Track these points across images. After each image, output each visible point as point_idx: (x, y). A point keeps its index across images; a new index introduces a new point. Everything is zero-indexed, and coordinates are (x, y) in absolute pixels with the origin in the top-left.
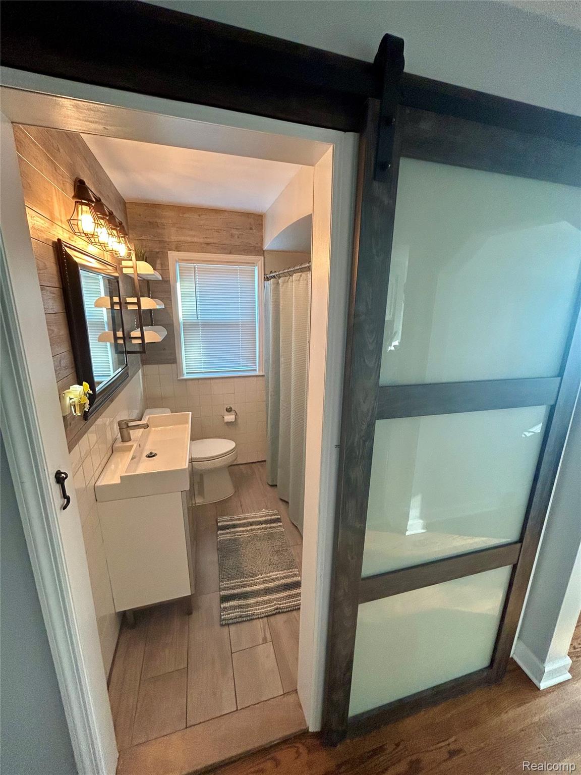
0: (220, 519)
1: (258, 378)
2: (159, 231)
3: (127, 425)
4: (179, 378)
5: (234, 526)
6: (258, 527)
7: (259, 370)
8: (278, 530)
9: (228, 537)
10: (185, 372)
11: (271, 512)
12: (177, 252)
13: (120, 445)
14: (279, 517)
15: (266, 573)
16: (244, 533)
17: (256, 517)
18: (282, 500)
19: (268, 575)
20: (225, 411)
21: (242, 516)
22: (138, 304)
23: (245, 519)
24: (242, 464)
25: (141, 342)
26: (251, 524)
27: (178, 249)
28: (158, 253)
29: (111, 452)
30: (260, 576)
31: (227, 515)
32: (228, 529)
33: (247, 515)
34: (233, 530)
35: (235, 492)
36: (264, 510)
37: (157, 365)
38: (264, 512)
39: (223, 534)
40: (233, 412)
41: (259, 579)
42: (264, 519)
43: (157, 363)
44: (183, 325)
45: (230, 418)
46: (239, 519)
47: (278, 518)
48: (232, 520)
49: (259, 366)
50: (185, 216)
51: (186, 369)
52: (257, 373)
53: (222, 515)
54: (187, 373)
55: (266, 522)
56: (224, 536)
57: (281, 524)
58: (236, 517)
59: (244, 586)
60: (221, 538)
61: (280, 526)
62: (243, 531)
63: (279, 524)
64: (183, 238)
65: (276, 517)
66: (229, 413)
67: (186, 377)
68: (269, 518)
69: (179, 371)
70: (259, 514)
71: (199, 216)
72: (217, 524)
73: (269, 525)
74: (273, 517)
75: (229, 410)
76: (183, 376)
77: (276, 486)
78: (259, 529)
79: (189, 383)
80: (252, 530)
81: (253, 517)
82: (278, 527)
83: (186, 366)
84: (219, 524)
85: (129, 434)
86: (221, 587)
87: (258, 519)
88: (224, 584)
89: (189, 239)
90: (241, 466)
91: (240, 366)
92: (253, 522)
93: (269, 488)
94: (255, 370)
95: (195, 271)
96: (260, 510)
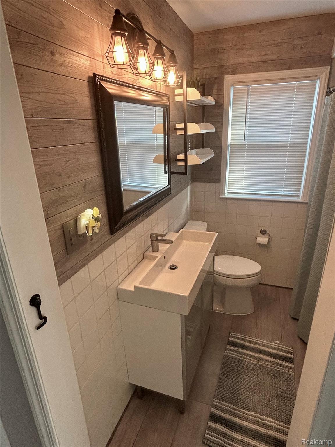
0: (232, 334)
1: (299, 205)
2: (219, 56)
3: (157, 238)
4: (220, 197)
5: (243, 347)
6: (267, 358)
7: (303, 196)
8: (287, 370)
9: (235, 355)
10: (226, 191)
11: (285, 348)
12: (234, 75)
13: (149, 254)
14: (292, 356)
15: (260, 414)
16: (250, 359)
17: (268, 347)
18: (301, 339)
19: (262, 417)
20: (259, 232)
21: (254, 339)
22: (185, 129)
23: (255, 343)
24: (268, 285)
25: (184, 164)
26: (260, 352)
27: (234, 72)
28: (215, 79)
29: (142, 258)
30: (253, 413)
31: (241, 333)
32: (237, 347)
33: (259, 341)
34: (241, 350)
35: (254, 311)
36: (278, 342)
37: (204, 183)
38: (277, 344)
39: (230, 350)
40: (266, 235)
41: (252, 415)
42: (275, 351)
43: (205, 182)
44: (230, 147)
45: (263, 240)
46: (250, 342)
47: (291, 358)
48: (242, 340)
49: (304, 192)
50: (245, 35)
51: (228, 188)
52: (300, 200)
53: (236, 331)
54: (228, 193)
55: (276, 356)
56: (231, 352)
57: (292, 366)
58: (248, 338)
59: (235, 415)
60: (228, 353)
61: (291, 368)
62: (250, 356)
63: (290, 365)
64: (241, 60)
65: (290, 356)
66: (263, 236)
67: (227, 196)
68: (281, 353)
69: (221, 190)
70: (271, 344)
71: (260, 32)
72: (229, 338)
73: (278, 361)
74: (285, 354)
75: (263, 232)
76: (225, 196)
77: (298, 320)
78: (267, 361)
79: (229, 201)
80: (259, 358)
81: (264, 346)
82: (288, 367)
83: (228, 186)
84: (230, 339)
85: (158, 246)
86: (214, 403)
87: (269, 350)
88: (217, 402)
89: (246, 59)
90: (267, 287)
91: (281, 191)
92: (263, 350)
93: (290, 321)
94: (298, 196)
95: (248, 93)
96: (273, 341)
